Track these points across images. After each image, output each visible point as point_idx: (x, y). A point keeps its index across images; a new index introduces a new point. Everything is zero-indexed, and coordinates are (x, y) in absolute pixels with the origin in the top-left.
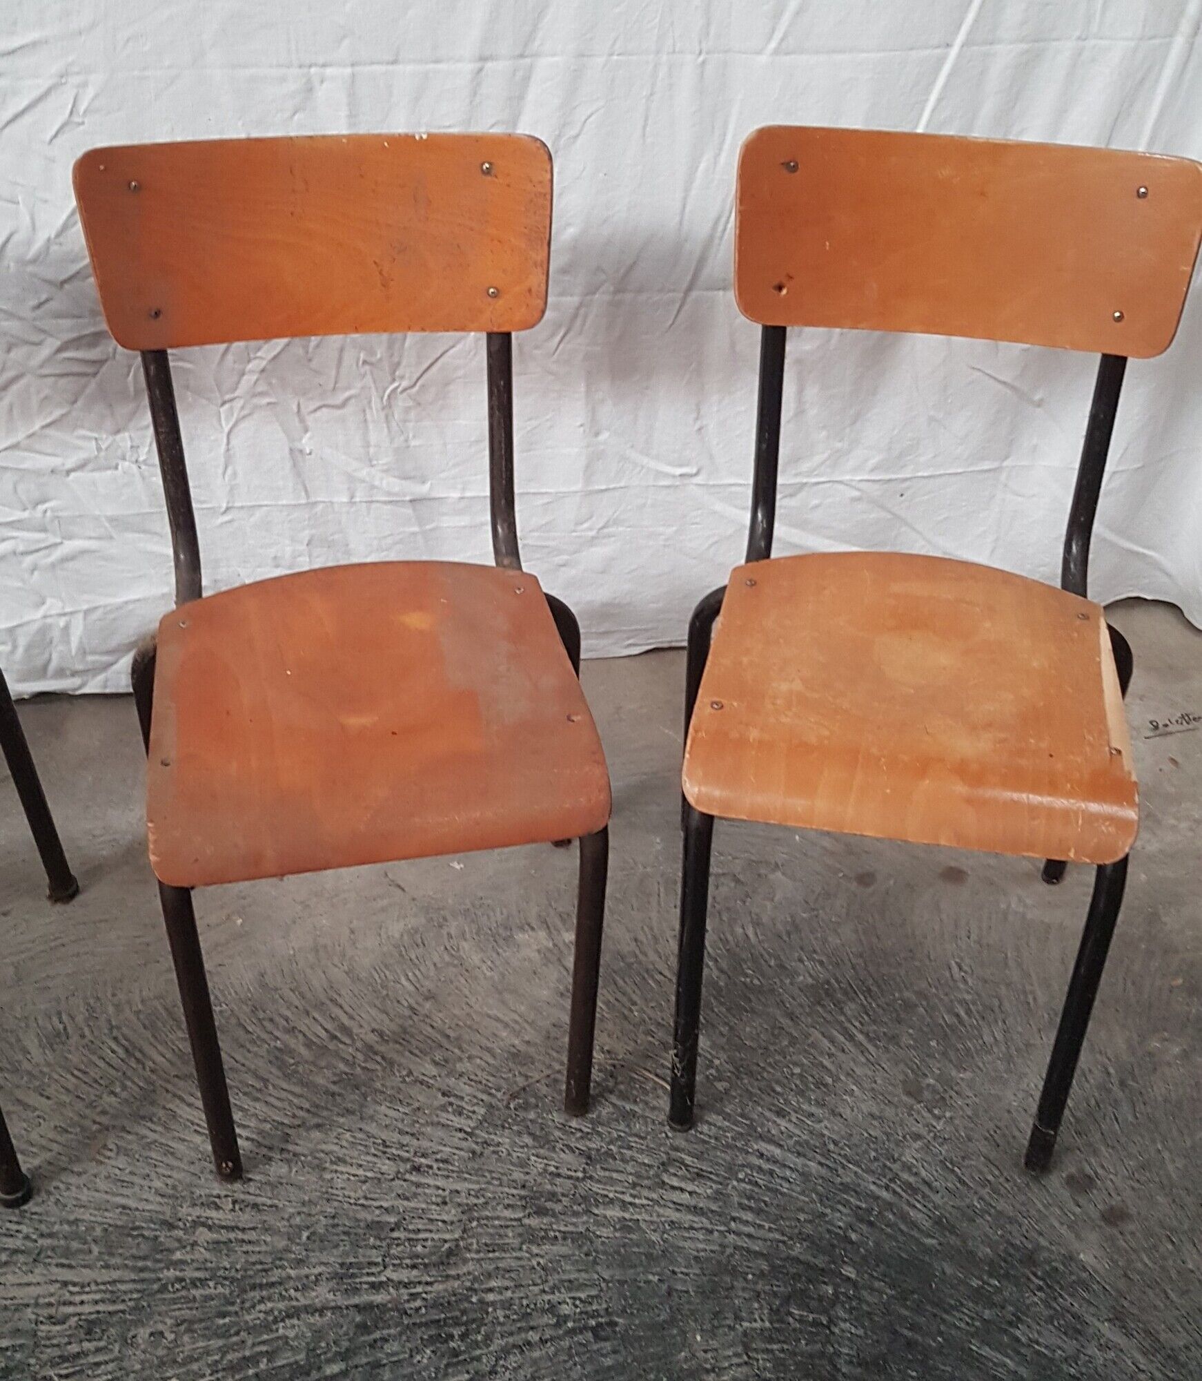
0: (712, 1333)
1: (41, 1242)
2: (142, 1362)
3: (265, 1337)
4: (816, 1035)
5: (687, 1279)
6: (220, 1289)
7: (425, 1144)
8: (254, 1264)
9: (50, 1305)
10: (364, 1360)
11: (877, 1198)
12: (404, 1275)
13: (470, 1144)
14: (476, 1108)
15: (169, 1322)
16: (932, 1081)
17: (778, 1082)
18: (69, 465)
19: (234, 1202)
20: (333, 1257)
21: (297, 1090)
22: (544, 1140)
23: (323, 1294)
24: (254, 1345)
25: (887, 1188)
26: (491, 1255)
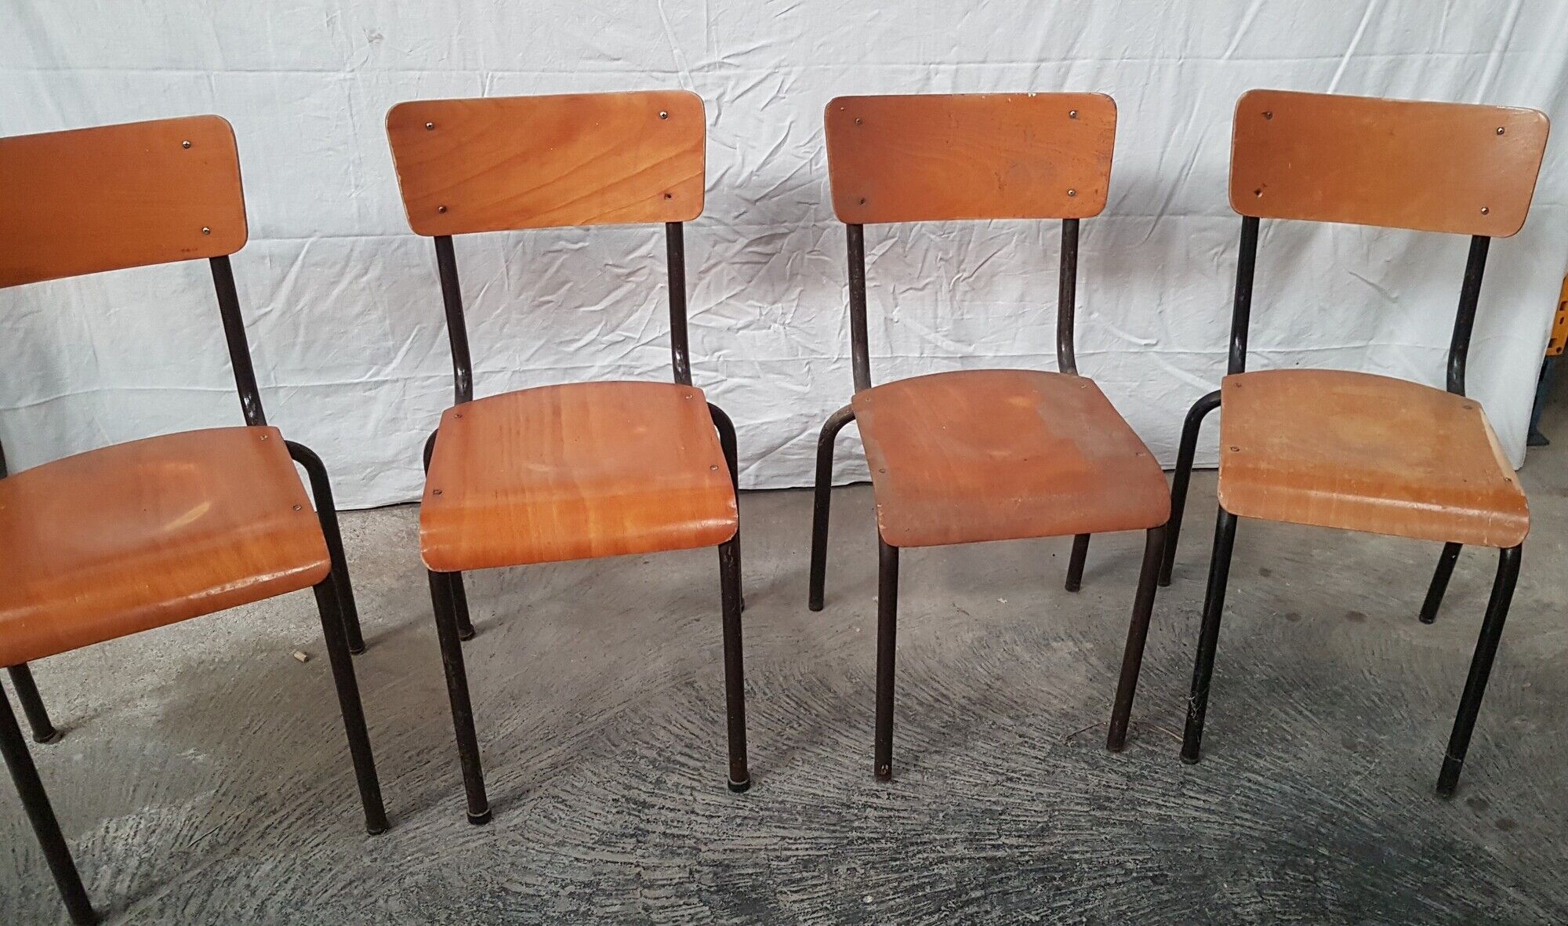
0: (1235, 883)
1: (761, 813)
2: (845, 885)
3: (926, 874)
4: (1275, 710)
5: (1212, 852)
6: (889, 845)
7: (1013, 765)
8: (910, 830)
9: (775, 850)
10: (996, 890)
11: (1335, 809)
12: (1014, 841)
13: (1043, 766)
14: (1045, 745)
15: (859, 862)
16: (1361, 740)
17: (1253, 736)
18: (739, 326)
19: (889, 794)
20: (963, 829)
21: (919, 730)
22: (1094, 765)
23: (960, 849)
24: (919, 878)
25: (1342, 803)
26: (1071, 832)
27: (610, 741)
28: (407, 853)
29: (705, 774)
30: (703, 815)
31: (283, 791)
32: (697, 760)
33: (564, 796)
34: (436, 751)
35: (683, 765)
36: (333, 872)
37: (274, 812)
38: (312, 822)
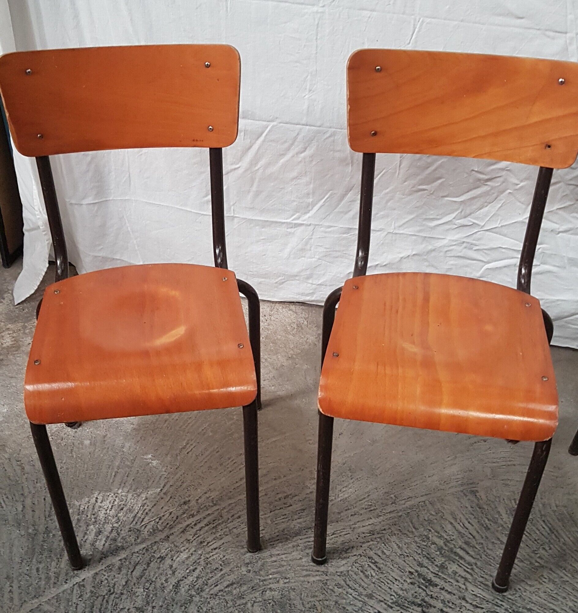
27: (412, 523)
28: (270, 572)
29: (477, 570)
30: (471, 604)
31: (199, 501)
32: (472, 557)
33: (376, 559)
34: (296, 498)
35: (461, 558)
36: (222, 573)
37: (193, 516)
38: (214, 531)
